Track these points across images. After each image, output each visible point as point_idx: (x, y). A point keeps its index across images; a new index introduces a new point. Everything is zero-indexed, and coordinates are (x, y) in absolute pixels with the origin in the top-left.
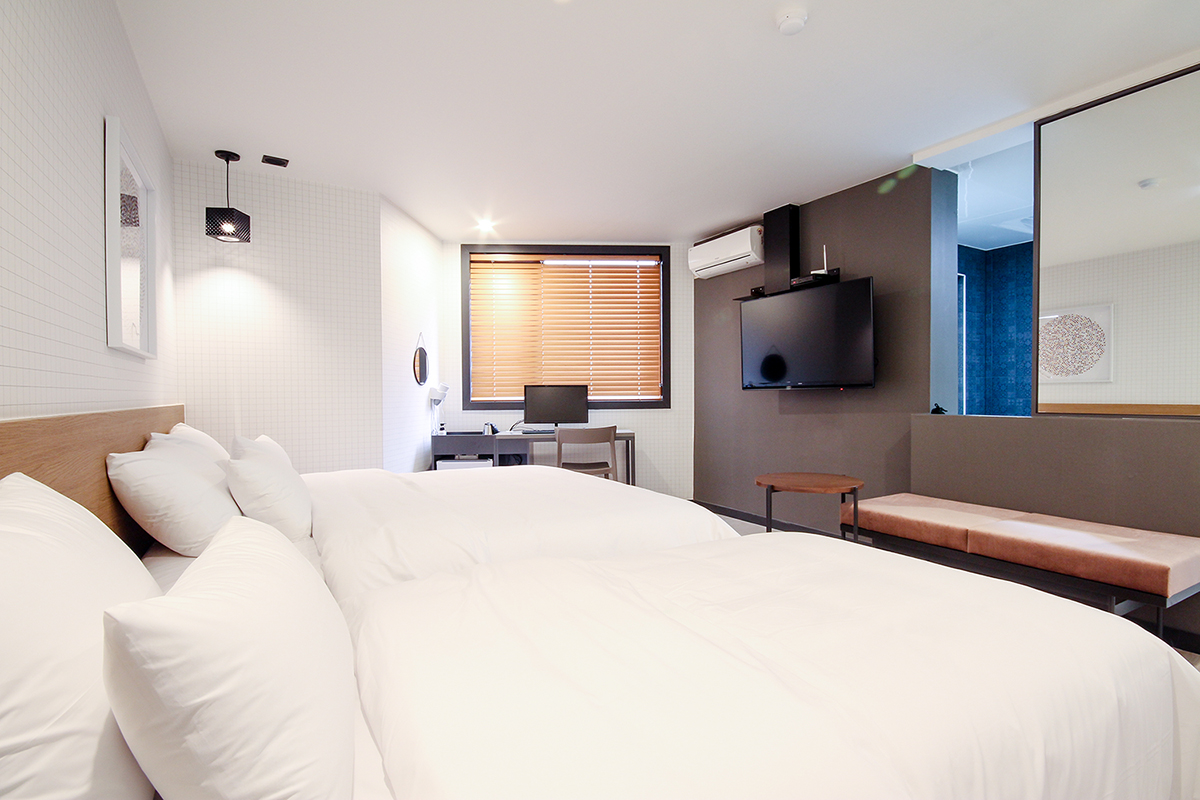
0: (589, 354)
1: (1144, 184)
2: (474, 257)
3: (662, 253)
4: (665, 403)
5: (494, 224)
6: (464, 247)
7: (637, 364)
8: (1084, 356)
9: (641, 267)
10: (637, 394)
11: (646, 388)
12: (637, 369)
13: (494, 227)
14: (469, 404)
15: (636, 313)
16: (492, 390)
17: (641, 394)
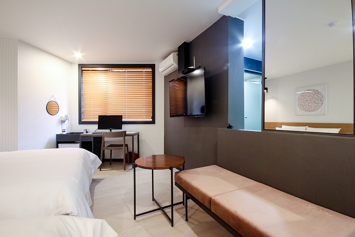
0: (126, 104)
1: (331, 25)
2: (83, 69)
3: (153, 67)
4: (153, 122)
5: (82, 55)
6: (79, 65)
7: (143, 108)
8: (316, 105)
9: (145, 72)
10: (143, 119)
11: (147, 116)
12: (143, 110)
13: (82, 56)
14: (81, 122)
15: (143, 89)
16: (90, 117)
17: (145, 119)
